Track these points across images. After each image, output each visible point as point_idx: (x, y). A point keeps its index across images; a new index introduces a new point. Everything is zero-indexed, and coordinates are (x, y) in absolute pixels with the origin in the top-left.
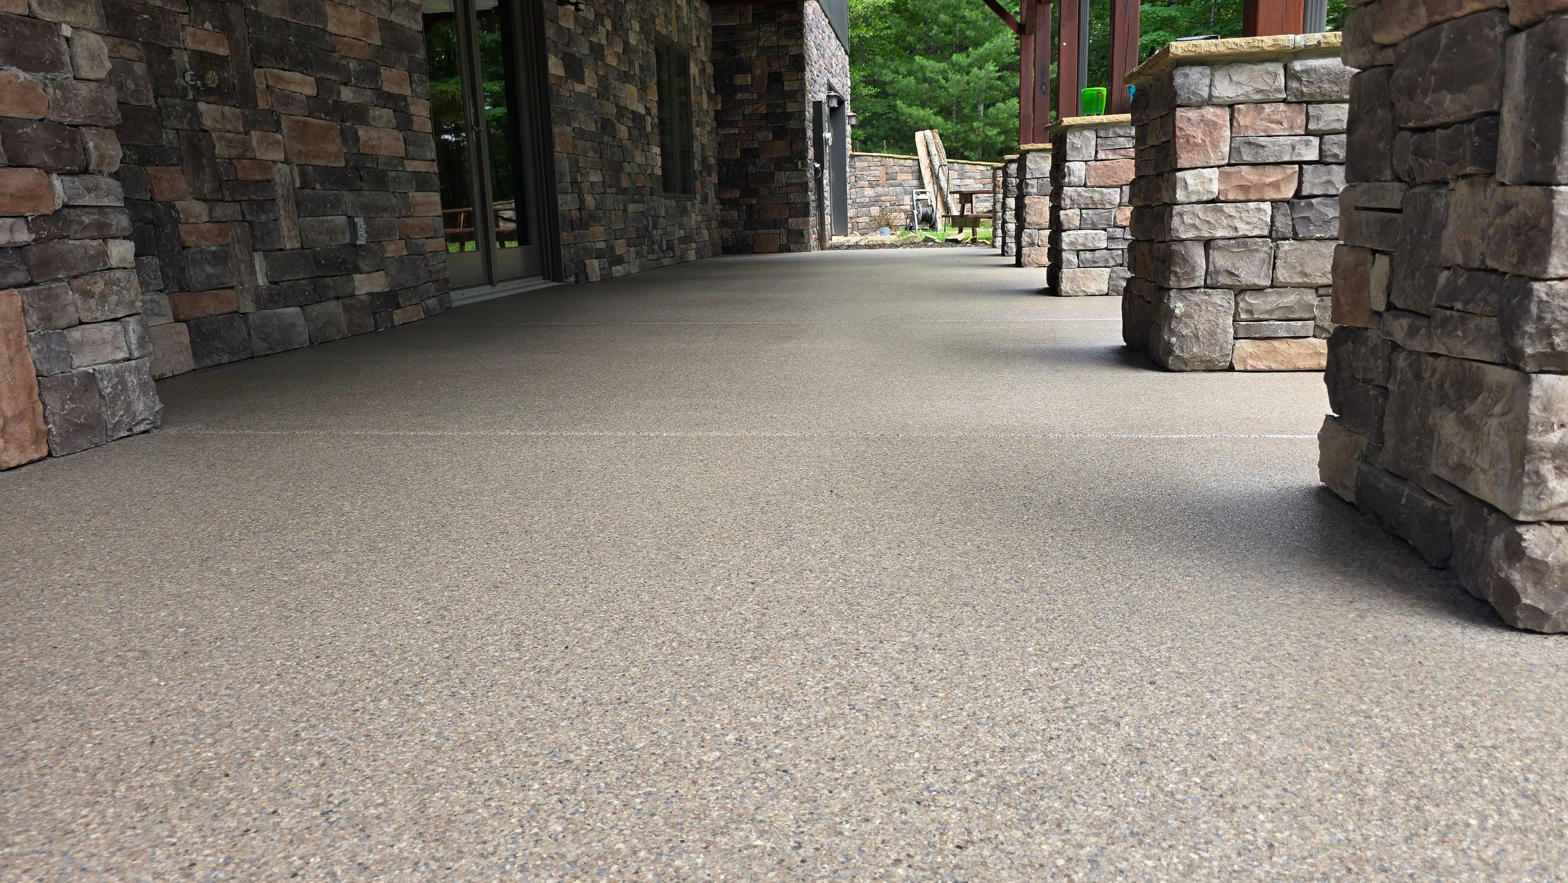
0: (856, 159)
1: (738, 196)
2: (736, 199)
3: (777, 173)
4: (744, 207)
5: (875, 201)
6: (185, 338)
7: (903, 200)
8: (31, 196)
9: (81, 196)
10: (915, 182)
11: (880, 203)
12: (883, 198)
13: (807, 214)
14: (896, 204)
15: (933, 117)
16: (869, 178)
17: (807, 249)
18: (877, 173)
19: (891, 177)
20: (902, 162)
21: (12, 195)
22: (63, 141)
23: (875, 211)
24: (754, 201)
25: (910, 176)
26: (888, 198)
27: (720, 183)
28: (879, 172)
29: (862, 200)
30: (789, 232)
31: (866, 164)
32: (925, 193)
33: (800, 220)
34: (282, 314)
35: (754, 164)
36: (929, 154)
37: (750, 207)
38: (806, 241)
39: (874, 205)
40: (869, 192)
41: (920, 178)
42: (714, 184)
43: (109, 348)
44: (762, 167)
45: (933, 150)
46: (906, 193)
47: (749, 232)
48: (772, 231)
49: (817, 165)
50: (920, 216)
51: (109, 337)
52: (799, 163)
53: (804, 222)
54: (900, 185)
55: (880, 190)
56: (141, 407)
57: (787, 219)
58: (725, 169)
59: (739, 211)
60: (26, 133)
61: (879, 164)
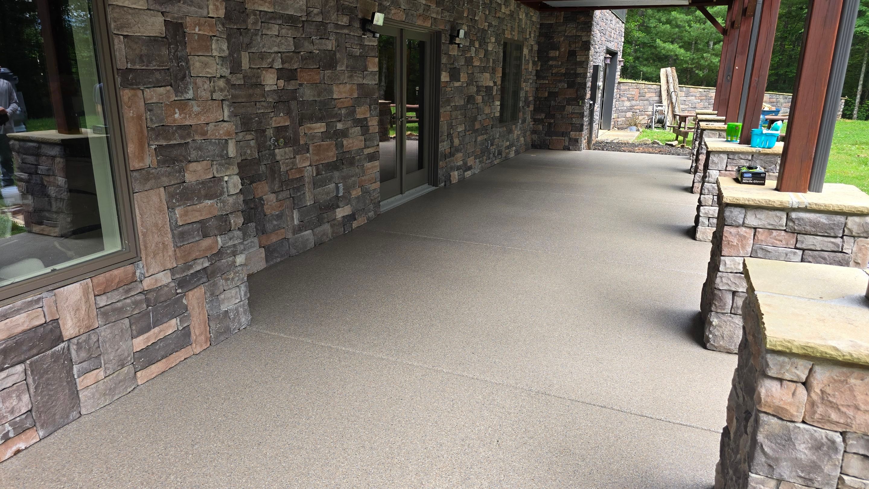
0: (621, 84)
1: (544, 117)
2: (542, 119)
3: (567, 106)
4: (547, 124)
5: (630, 109)
6: (263, 255)
7: (648, 108)
8: (210, 248)
9: (227, 243)
10: (657, 98)
11: (633, 110)
12: (635, 107)
13: (581, 130)
14: (643, 111)
15: (678, 49)
16: (628, 96)
17: (579, 149)
18: (633, 93)
19: (642, 95)
20: (650, 86)
21: (203, 250)
22: (222, 222)
23: (629, 114)
24: (552, 121)
25: (654, 95)
26: (638, 107)
27: (534, 110)
28: (634, 92)
29: (622, 108)
30: (570, 139)
31: (627, 87)
32: (662, 106)
33: (578, 133)
34: (303, 235)
35: (555, 101)
36: (668, 82)
37: (550, 124)
38: (579, 145)
39: (629, 111)
40: (627, 104)
41: (660, 96)
42: (531, 111)
43: (234, 299)
44: (559, 102)
45: (671, 80)
46: (650, 104)
47: (547, 138)
48: (561, 138)
49: (591, 102)
50: (656, 121)
51: (233, 295)
52: (580, 102)
53: (579, 134)
54: (647, 100)
55: (634, 103)
56: (244, 319)
57: (570, 132)
58: (538, 102)
59: (543, 125)
60: (210, 225)
61: (635, 87)
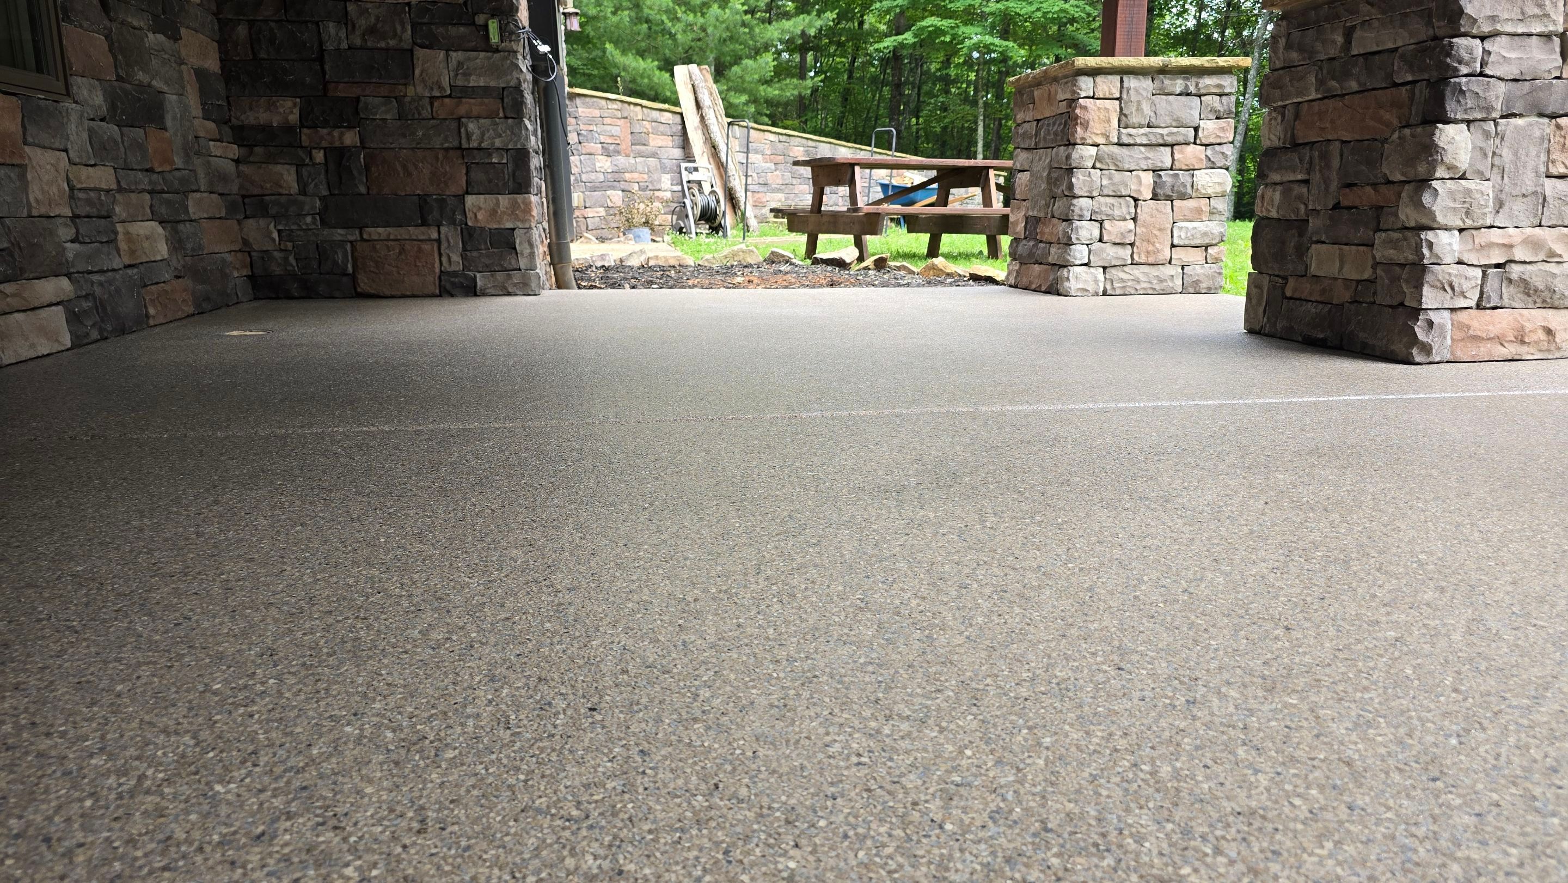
0: (578, 101)
1: (294, 117)
2: (288, 129)
3: (420, 53)
4: (319, 156)
5: (616, 179)
7: (659, 181)
10: (678, 153)
11: (623, 185)
12: (627, 176)
13: (522, 186)
14: (650, 189)
16: (602, 139)
17: (526, 288)
18: (615, 130)
19: (638, 140)
20: (655, 114)
23: (616, 197)
24: (350, 138)
25: (668, 141)
26: (636, 175)
27: (229, 70)
28: (618, 129)
29: (593, 176)
30: (469, 235)
31: (597, 113)
32: (696, 169)
33: (504, 200)
35: (344, 20)
36: (698, 106)
37: (339, 155)
38: (523, 263)
39: (613, 188)
40: (604, 163)
41: (685, 143)
42: (201, 74)
44: (371, 30)
45: (706, 100)
46: (664, 170)
47: (339, 234)
48: (415, 232)
49: (544, 49)
50: (698, 212)
52: (493, 26)
53: (514, 206)
54: (654, 155)
55: (621, 160)
57: (461, 198)
58: (242, 31)
59: (299, 166)
61: (619, 114)
